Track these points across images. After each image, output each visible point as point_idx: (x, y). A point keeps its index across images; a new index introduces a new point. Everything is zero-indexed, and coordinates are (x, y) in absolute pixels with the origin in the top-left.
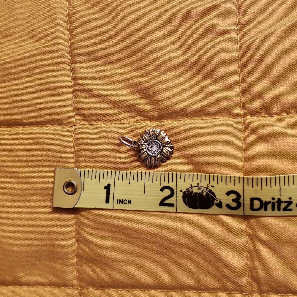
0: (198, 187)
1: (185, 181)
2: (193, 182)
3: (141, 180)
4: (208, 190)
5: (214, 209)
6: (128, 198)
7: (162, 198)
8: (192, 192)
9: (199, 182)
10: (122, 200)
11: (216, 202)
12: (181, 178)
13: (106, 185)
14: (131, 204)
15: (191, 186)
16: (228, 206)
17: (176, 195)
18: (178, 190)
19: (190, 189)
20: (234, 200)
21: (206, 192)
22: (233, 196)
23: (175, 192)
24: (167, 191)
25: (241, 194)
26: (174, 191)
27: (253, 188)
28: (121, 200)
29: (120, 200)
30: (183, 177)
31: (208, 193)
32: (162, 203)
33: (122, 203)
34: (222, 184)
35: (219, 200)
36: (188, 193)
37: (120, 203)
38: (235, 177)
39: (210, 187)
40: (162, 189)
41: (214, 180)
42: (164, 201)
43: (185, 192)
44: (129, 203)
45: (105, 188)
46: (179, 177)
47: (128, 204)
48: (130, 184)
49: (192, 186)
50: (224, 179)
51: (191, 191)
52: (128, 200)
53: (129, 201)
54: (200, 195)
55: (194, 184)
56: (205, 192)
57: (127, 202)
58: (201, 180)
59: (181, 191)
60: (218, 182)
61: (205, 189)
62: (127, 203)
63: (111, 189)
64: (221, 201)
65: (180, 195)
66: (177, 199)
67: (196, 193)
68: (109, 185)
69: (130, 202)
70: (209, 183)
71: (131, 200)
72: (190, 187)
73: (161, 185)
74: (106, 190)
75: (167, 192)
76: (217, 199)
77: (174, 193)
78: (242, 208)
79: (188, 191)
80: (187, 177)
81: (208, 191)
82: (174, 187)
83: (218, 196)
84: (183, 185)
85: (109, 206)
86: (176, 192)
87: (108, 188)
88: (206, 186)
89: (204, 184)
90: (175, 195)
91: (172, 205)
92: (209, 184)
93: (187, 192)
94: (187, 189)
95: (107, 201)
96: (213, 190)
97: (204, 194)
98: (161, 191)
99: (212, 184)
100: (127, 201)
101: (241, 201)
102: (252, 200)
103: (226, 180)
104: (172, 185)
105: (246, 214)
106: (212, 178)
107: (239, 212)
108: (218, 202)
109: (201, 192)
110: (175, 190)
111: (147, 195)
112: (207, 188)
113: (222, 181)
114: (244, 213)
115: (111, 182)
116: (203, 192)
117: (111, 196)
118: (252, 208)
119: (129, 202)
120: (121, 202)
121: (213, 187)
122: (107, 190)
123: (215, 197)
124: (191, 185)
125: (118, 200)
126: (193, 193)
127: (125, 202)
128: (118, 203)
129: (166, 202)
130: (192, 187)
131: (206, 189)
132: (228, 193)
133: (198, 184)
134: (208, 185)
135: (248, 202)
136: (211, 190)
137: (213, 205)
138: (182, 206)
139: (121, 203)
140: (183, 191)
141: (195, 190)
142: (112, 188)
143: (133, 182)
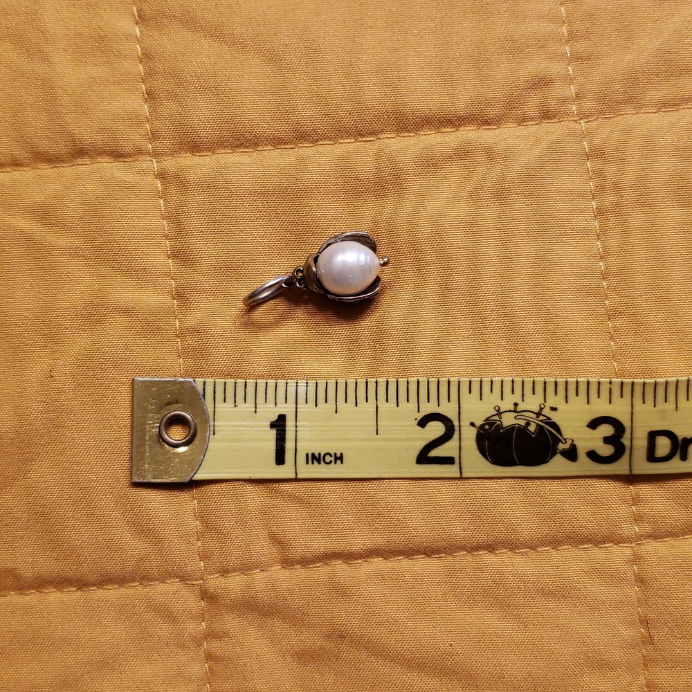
0: (515, 411)
1: (481, 399)
2: (502, 399)
3: (367, 401)
4: (542, 418)
5: (558, 464)
6: (334, 448)
7: (422, 444)
8: (500, 426)
9: (519, 400)
10: (319, 454)
11: (561, 446)
12: (470, 392)
13: (275, 418)
14: (342, 463)
15: (498, 411)
16: (593, 455)
17: (460, 434)
18: (465, 423)
19: (496, 418)
20: (607, 440)
21: (538, 424)
22: (607, 430)
23: (457, 428)
24: (435, 426)
25: (626, 423)
26: (453, 426)
27: (655, 406)
28: (317, 455)
29: (313, 455)
30: (476, 388)
31: (541, 426)
32: (424, 458)
33: (320, 463)
34: (578, 403)
35: (569, 442)
36: (491, 427)
37: (313, 463)
38: (610, 383)
39: (546, 412)
40: (423, 423)
41: (556, 393)
42: (429, 452)
43: (482, 427)
44: (339, 462)
45: (273, 425)
46: (465, 388)
47: (335, 463)
48: (336, 412)
49: (501, 411)
50: (583, 389)
51: (499, 422)
52: (335, 454)
53: (338, 455)
54: (522, 431)
55: (507, 405)
56: (535, 425)
57: (333, 459)
58: (523, 395)
59: (472, 424)
60: (566, 397)
61: (534, 416)
62: (333, 462)
63: (287, 428)
64: (574, 443)
65: (469, 435)
66: (462, 444)
67: (512, 428)
68: (282, 418)
69: (339, 458)
70: (545, 402)
71: (342, 454)
72: (496, 413)
73: (419, 412)
74: (273, 433)
75: (436, 429)
76: (565, 439)
77: (454, 430)
78: (625, 458)
79: (491, 424)
80: (486, 388)
81: (541, 421)
82: (452, 415)
83: (567, 433)
84: (476, 410)
85: (286, 471)
86: (460, 427)
87: (279, 424)
88: (536, 409)
89: (532, 403)
90: (456, 435)
91: (449, 461)
92: (543, 402)
93: (487, 427)
94: (487, 420)
95: (280, 459)
96: (554, 417)
97: (532, 428)
98: (420, 428)
99: (550, 403)
100: (331, 455)
101: (626, 440)
102: (653, 436)
103: (589, 391)
104: (448, 410)
105: (636, 471)
106: (550, 389)
107: (620, 467)
108: (567, 446)
109: (523, 423)
110: (456, 423)
111: (384, 440)
112: (539, 414)
113: (577, 395)
114: (631, 470)
115: (287, 409)
116: (528, 424)
117: (289, 445)
118: (652, 457)
119: (336, 459)
120: (316, 458)
121: (554, 409)
122: (277, 431)
123: (561, 435)
124: (497, 408)
125: (307, 455)
126: (503, 428)
127: (328, 459)
128: (307, 463)
129: (434, 453)
130: (499, 413)
131: (537, 417)
132: (594, 424)
133: (516, 405)
134: (542, 406)
135: (641, 443)
136: (549, 419)
137: (554, 454)
138: (474, 462)
139: (315, 462)
140: (479, 423)
141: (508, 420)
142: (290, 424)
143: (346, 408)
